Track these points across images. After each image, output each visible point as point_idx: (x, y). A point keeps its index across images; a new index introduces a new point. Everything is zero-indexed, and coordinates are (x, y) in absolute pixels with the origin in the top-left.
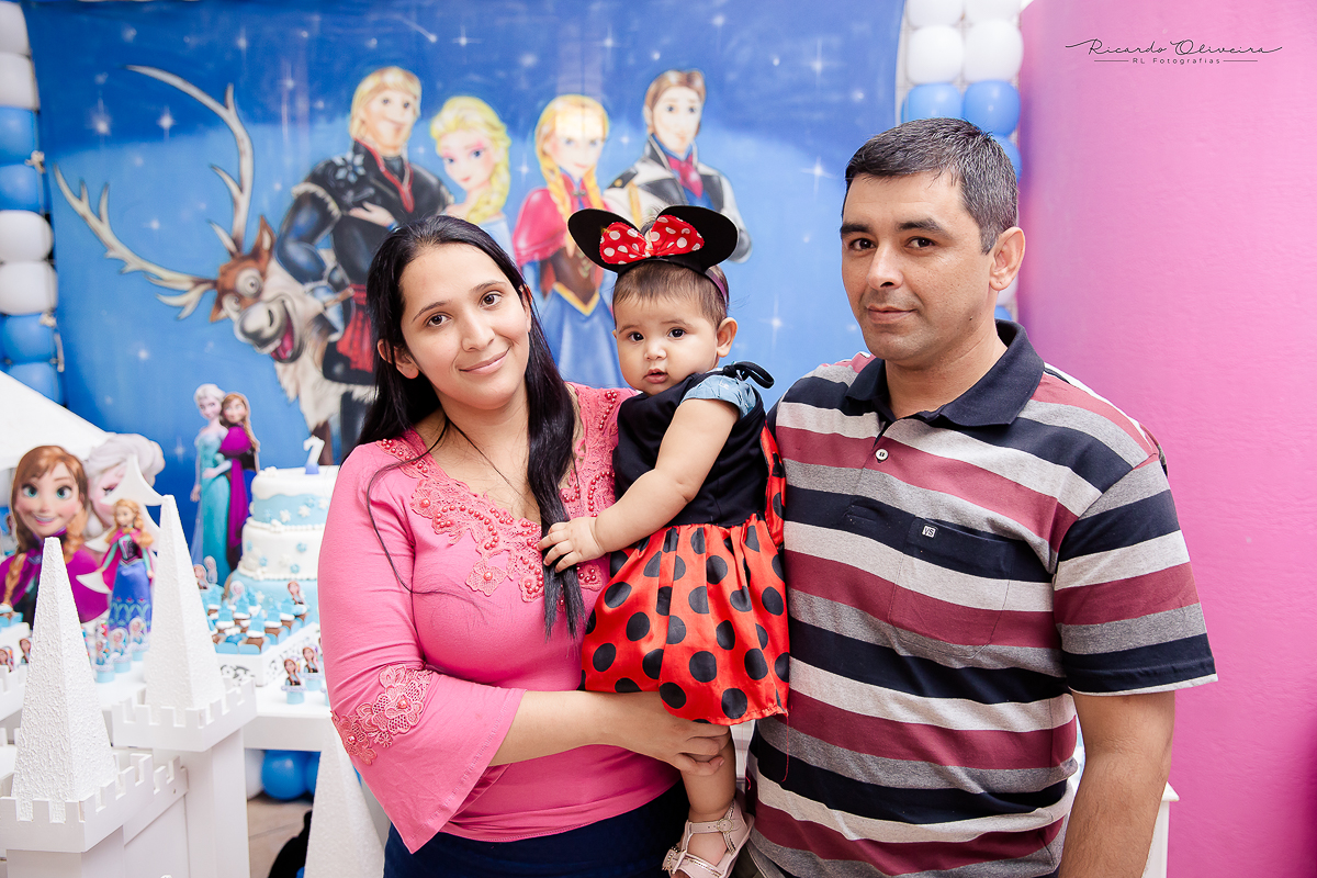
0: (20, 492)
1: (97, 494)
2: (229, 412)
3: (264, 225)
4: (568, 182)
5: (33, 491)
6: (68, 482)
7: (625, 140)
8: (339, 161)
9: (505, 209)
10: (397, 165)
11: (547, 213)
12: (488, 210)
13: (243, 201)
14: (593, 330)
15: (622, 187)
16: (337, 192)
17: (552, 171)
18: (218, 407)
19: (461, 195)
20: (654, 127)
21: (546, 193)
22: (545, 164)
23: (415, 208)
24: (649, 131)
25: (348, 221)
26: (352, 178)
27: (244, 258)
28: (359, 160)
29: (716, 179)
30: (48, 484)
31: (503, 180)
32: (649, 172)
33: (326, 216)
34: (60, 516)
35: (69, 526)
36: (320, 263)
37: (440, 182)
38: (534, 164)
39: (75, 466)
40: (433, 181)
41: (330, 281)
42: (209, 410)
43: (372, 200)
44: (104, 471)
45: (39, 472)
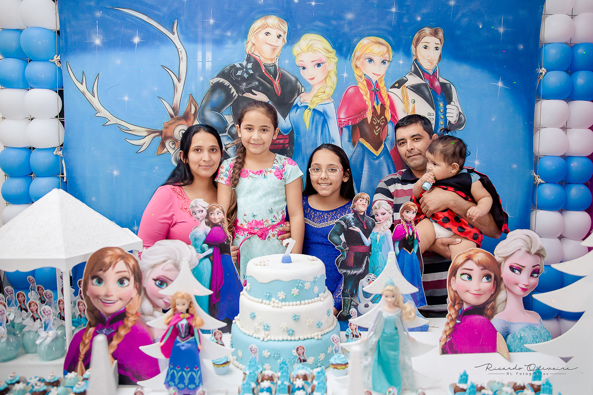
0: (90, 281)
1: (149, 283)
2: (212, 217)
3: (192, 100)
4: (369, 83)
5: (100, 281)
6: (126, 274)
7: (401, 62)
8: (238, 66)
9: (333, 96)
10: (272, 69)
11: (357, 99)
12: (324, 96)
13: (180, 86)
14: (380, 164)
15: (398, 87)
16: (236, 83)
17: (361, 77)
18: (205, 213)
19: (309, 88)
20: (417, 56)
21: (357, 88)
22: (357, 73)
23: (281, 94)
24: (414, 58)
25: (241, 99)
26: (246, 76)
27: (179, 119)
28: (250, 66)
29: (448, 85)
30: (111, 276)
31: (333, 80)
32: (414, 80)
33: (229, 96)
34: (121, 299)
35: (127, 306)
36: (225, 122)
37: (297, 80)
38: (350, 72)
39: (132, 263)
40: (293, 79)
41: (230, 133)
42: (199, 215)
43: (257, 89)
44: (153, 267)
45: (105, 267)
